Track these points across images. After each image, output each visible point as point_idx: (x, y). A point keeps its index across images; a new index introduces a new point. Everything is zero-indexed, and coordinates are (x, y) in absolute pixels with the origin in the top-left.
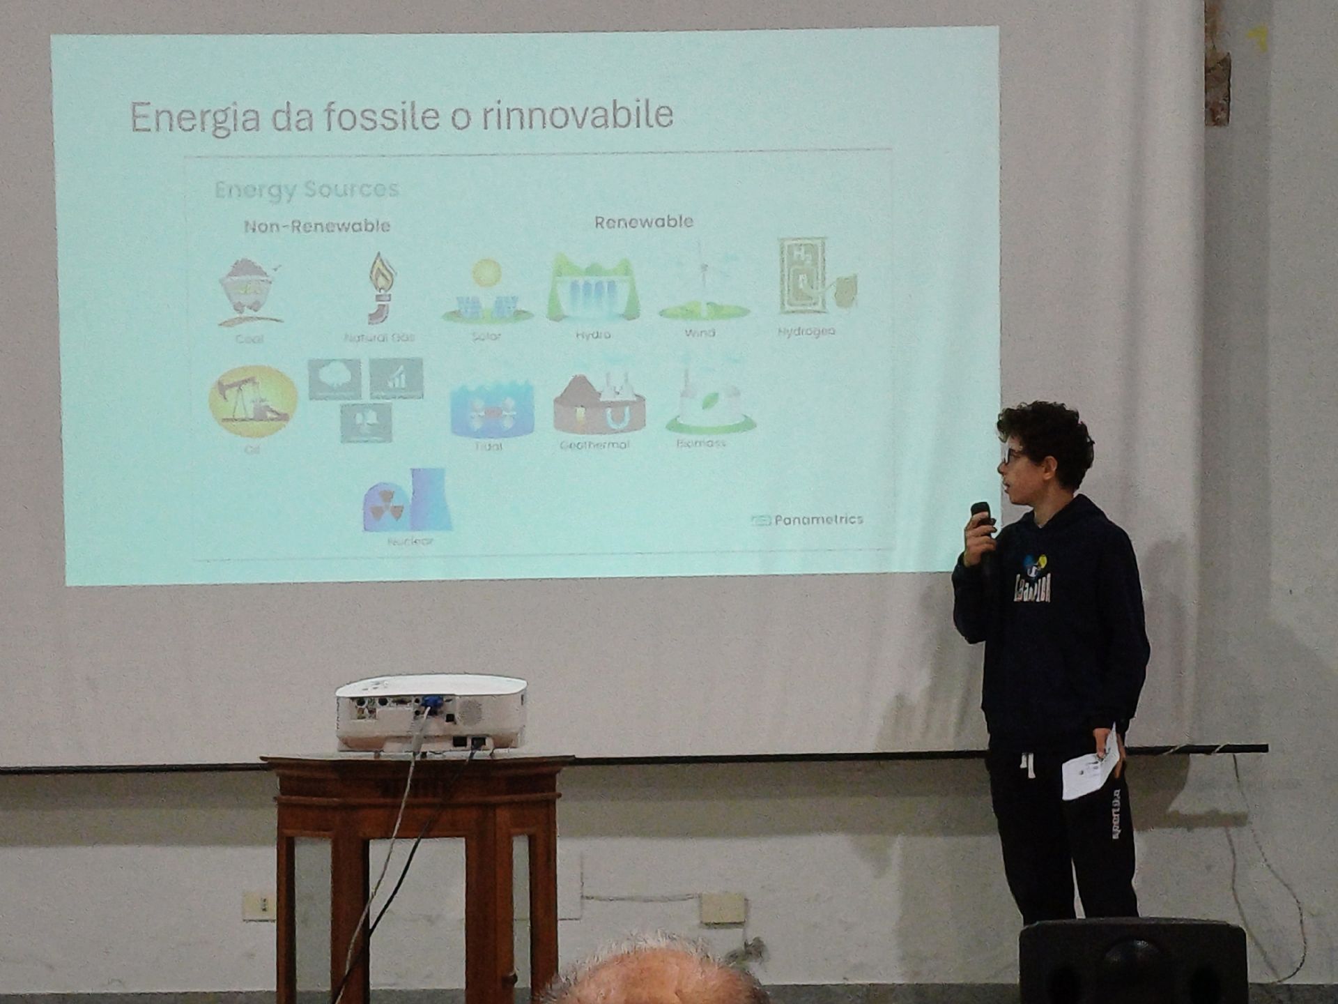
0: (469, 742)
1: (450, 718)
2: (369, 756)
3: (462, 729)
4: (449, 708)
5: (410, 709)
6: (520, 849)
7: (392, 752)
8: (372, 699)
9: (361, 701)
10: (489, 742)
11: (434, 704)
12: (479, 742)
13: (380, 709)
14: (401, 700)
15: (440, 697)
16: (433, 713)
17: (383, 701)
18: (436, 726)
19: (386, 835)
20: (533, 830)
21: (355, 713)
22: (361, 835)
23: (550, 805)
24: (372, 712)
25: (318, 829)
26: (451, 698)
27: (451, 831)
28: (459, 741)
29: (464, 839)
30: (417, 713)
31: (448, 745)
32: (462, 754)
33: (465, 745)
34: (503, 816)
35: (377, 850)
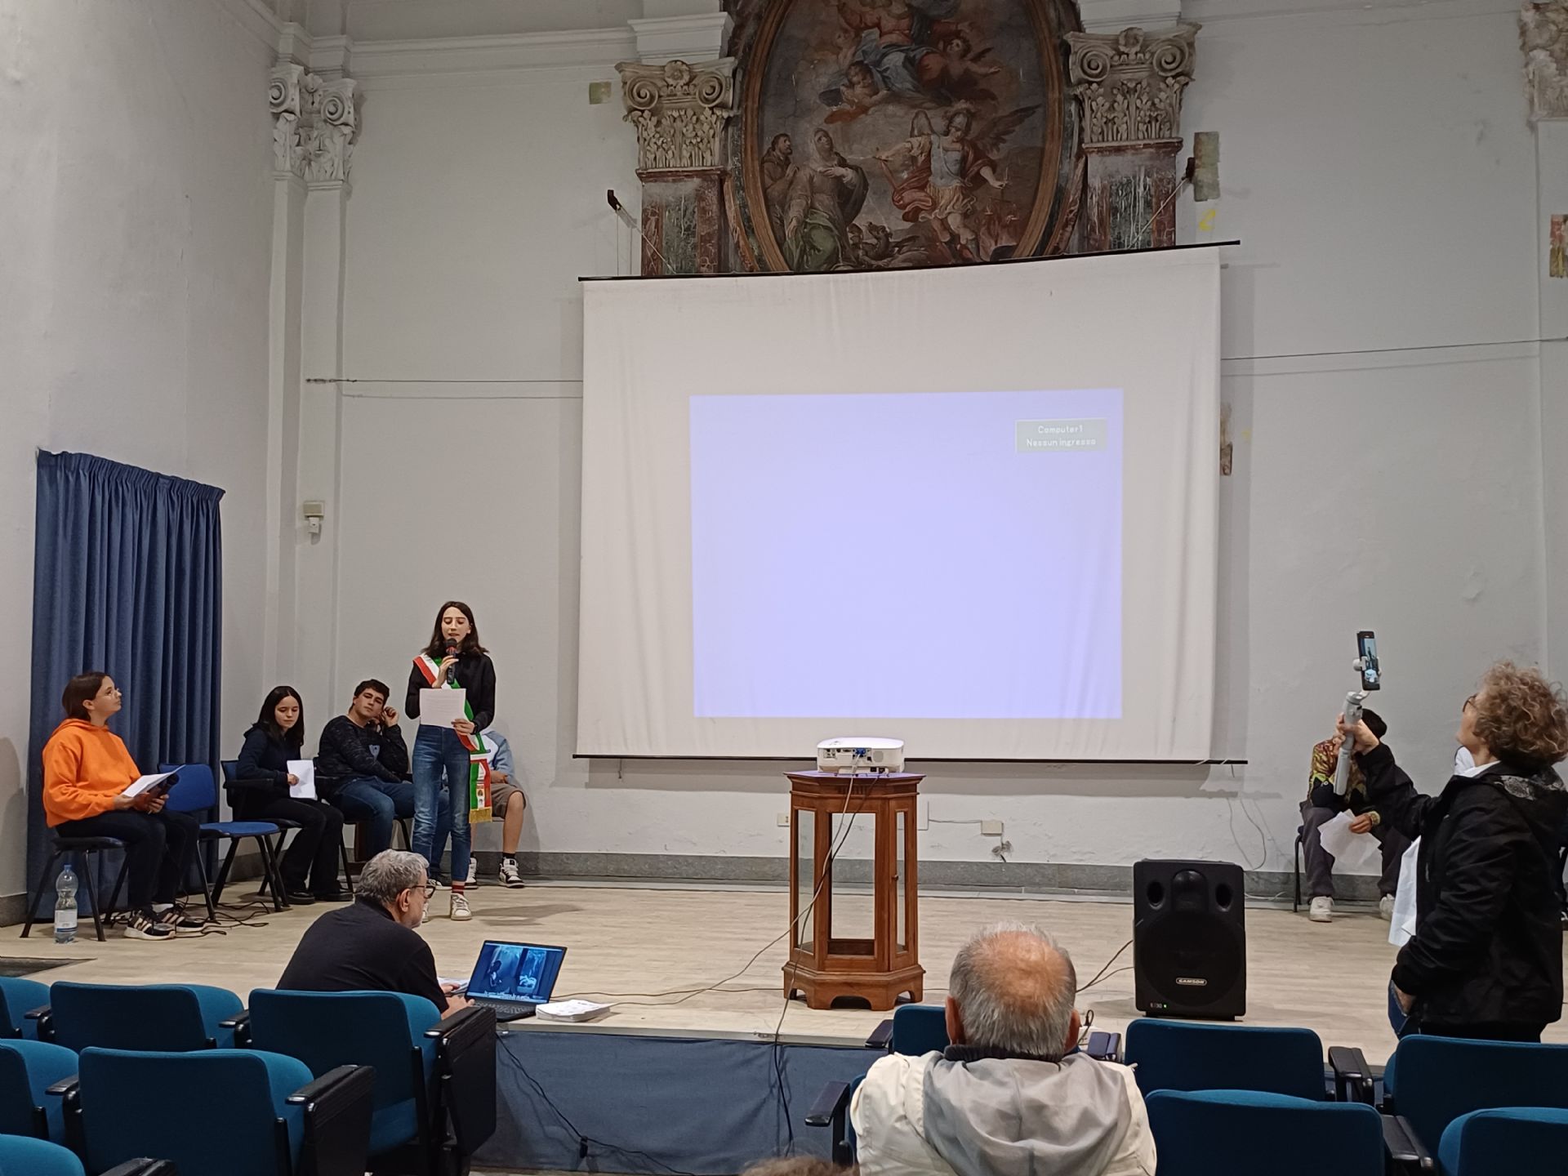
0: (878, 769)
1: (869, 759)
2: (832, 776)
3: (874, 764)
4: (869, 754)
5: (851, 754)
6: (900, 817)
7: (843, 773)
8: (833, 749)
9: (828, 750)
10: (887, 770)
11: (861, 752)
12: (882, 770)
13: (837, 754)
14: (847, 750)
15: (864, 749)
16: (861, 756)
17: (839, 750)
18: (863, 762)
19: (841, 811)
20: (906, 810)
21: (826, 756)
22: (828, 811)
23: (914, 798)
24: (834, 755)
25: (809, 807)
26: (869, 750)
27: (869, 810)
28: (873, 769)
29: (874, 814)
30: (854, 756)
31: (868, 771)
32: (874, 775)
33: (875, 771)
34: (893, 803)
35: (837, 818)
